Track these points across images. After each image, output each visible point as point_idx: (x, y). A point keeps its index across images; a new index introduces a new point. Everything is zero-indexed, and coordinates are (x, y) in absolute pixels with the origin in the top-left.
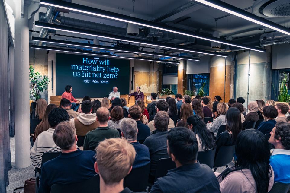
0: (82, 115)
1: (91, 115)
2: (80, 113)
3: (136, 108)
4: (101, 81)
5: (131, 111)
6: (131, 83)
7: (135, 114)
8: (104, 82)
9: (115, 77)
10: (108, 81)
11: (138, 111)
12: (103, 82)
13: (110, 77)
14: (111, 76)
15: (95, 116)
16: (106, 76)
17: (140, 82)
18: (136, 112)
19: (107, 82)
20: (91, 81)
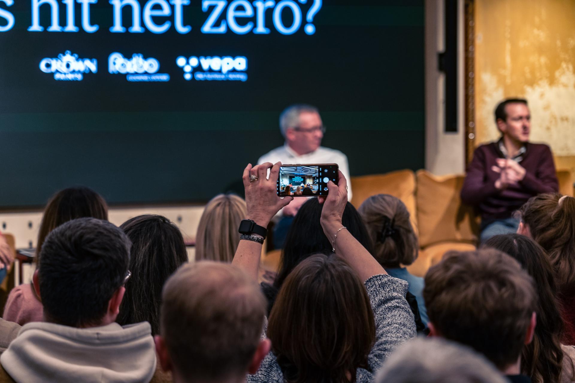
0: (37, 341)
1: (113, 340)
2: (22, 323)
3: (484, 265)
4: (181, 61)
5: (445, 297)
6: (441, 68)
7: (484, 316)
8: (210, 71)
9: (304, 22)
10: (241, 63)
11: (506, 293)
12: (199, 69)
13: (261, 29)
14: (269, 13)
15: (145, 347)
16: (223, 16)
17: (514, 58)
18: (491, 303)
19: (234, 71)
20: (103, 65)
